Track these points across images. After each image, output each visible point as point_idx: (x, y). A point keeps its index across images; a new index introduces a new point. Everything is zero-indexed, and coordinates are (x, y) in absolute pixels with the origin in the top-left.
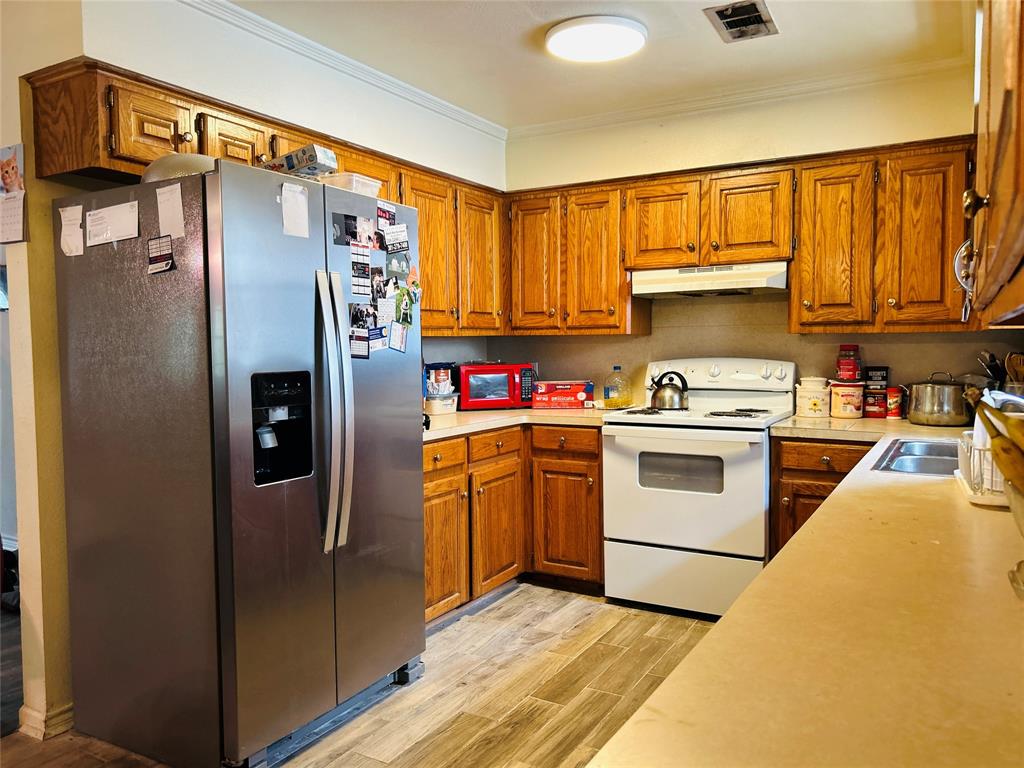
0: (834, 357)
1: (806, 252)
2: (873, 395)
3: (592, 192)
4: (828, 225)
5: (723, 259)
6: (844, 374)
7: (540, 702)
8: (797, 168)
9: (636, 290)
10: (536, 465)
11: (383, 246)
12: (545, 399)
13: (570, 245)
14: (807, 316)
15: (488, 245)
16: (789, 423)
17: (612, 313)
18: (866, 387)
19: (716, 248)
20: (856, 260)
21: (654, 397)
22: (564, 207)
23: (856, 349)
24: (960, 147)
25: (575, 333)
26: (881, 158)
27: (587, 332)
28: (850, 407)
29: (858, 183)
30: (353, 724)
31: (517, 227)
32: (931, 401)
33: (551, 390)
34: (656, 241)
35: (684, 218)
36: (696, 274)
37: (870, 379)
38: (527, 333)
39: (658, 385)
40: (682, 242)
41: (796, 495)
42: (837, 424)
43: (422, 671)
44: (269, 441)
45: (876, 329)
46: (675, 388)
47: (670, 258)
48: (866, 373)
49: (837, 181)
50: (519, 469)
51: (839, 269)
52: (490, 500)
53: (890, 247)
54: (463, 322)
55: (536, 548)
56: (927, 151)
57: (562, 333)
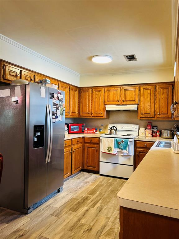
0: (147, 124)
1: (141, 103)
2: (154, 132)
3: (98, 88)
4: (146, 98)
5: (125, 104)
6: (149, 128)
7: (89, 195)
8: (140, 86)
9: (107, 109)
10: (85, 146)
11: (59, 99)
12: (87, 131)
13: (93, 99)
14: (142, 116)
15: (76, 98)
16: (138, 138)
17: (102, 114)
18: (153, 130)
19: (123, 101)
20: (151, 105)
21: (110, 131)
22: (92, 91)
23: (151, 123)
24: (171, 84)
25: (94, 117)
26: (156, 85)
27: (96, 117)
28: (150, 134)
29: (152, 90)
30: (50, 200)
31: (82, 95)
32: (166, 134)
33: (88, 130)
34: (111, 99)
35: (117, 95)
36: (119, 106)
37: (154, 129)
38: (83, 117)
39: (111, 129)
40: (116, 100)
41: (139, 152)
42: (147, 138)
43: (63, 190)
44: (36, 139)
45: (155, 119)
46: (114, 130)
47: (114, 103)
48: (153, 128)
49: (148, 89)
50: (82, 147)
51: (148, 106)
52: (76, 153)
53: (158, 103)
54: (70, 115)
55: (85, 164)
56: (165, 84)
57: (91, 117)
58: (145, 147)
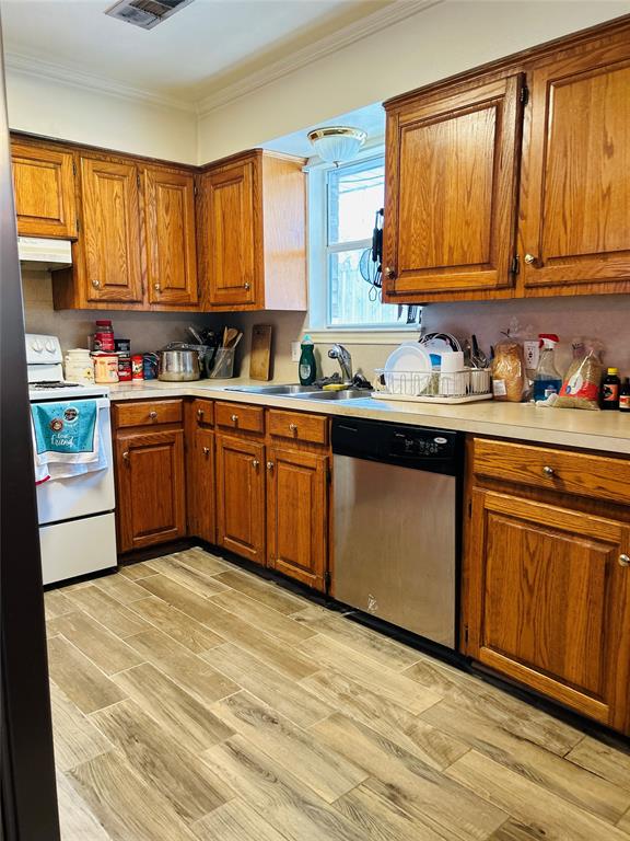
1: (89, 234)
2: (122, 362)
4: (106, 213)
8: (75, 153)
14: (94, 294)
18: (118, 356)
20: (129, 249)
23: (110, 324)
24: (188, 173)
26: (141, 165)
28: (114, 373)
29: (127, 183)
32: (178, 363)
37: (120, 349)
41: (132, 449)
45: (144, 308)
48: (117, 345)
49: (112, 177)
51: (118, 254)
53: (151, 242)
56: (169, 170)
58: (150, 422)
